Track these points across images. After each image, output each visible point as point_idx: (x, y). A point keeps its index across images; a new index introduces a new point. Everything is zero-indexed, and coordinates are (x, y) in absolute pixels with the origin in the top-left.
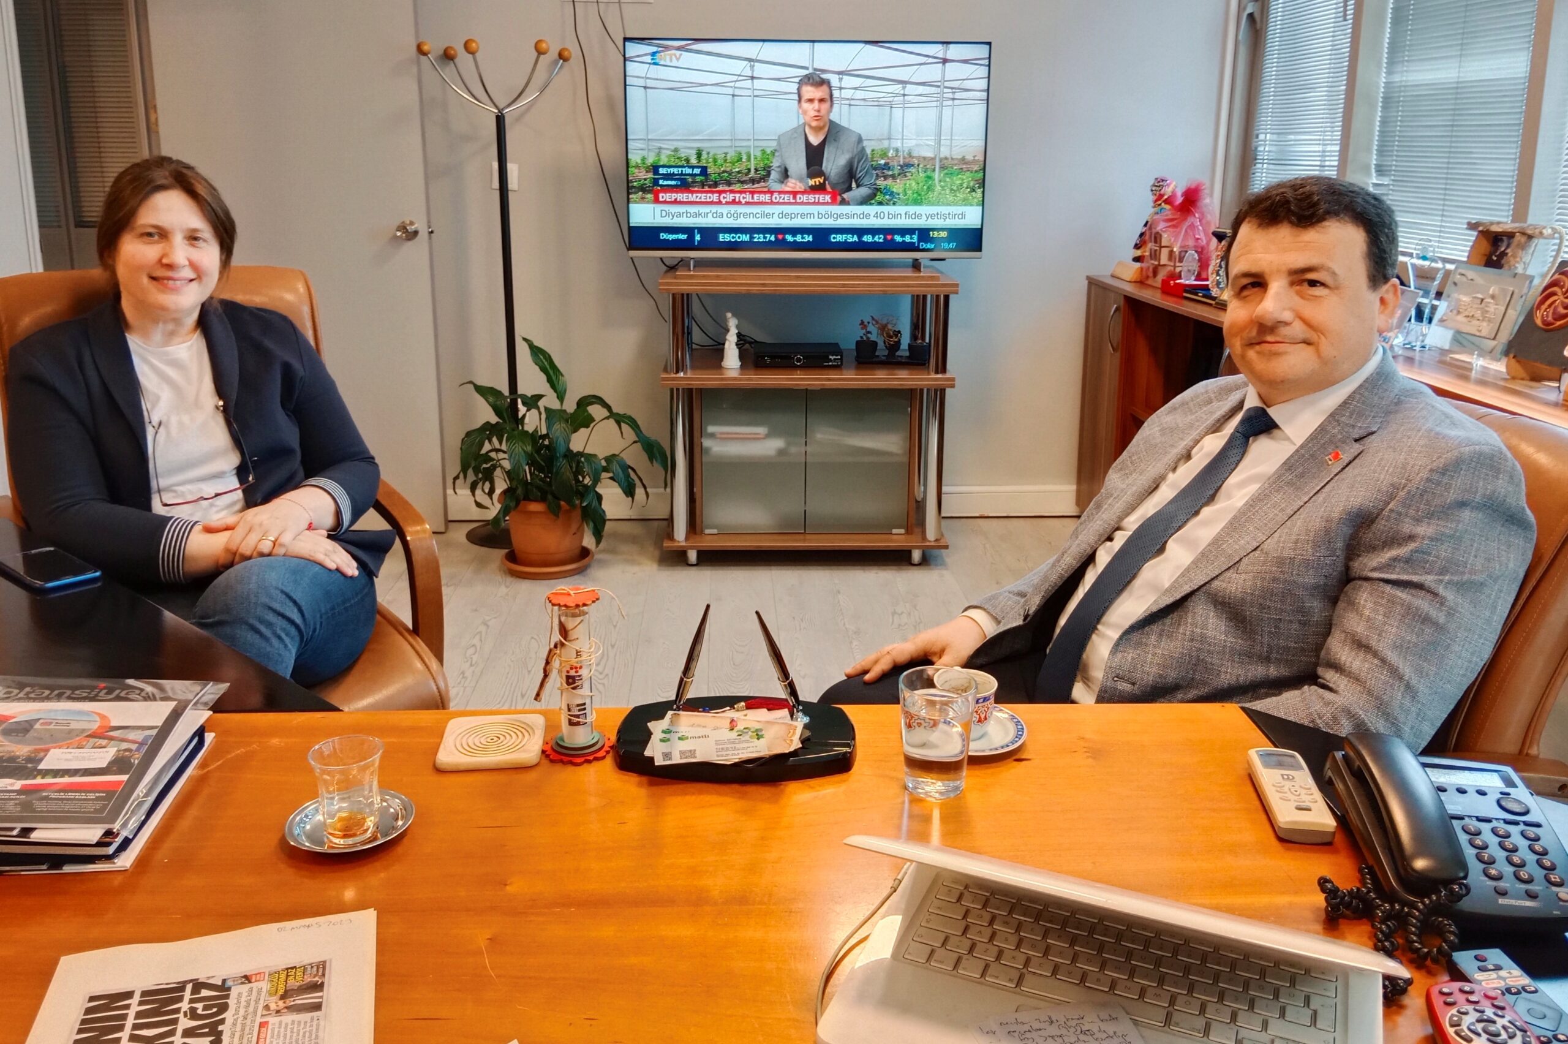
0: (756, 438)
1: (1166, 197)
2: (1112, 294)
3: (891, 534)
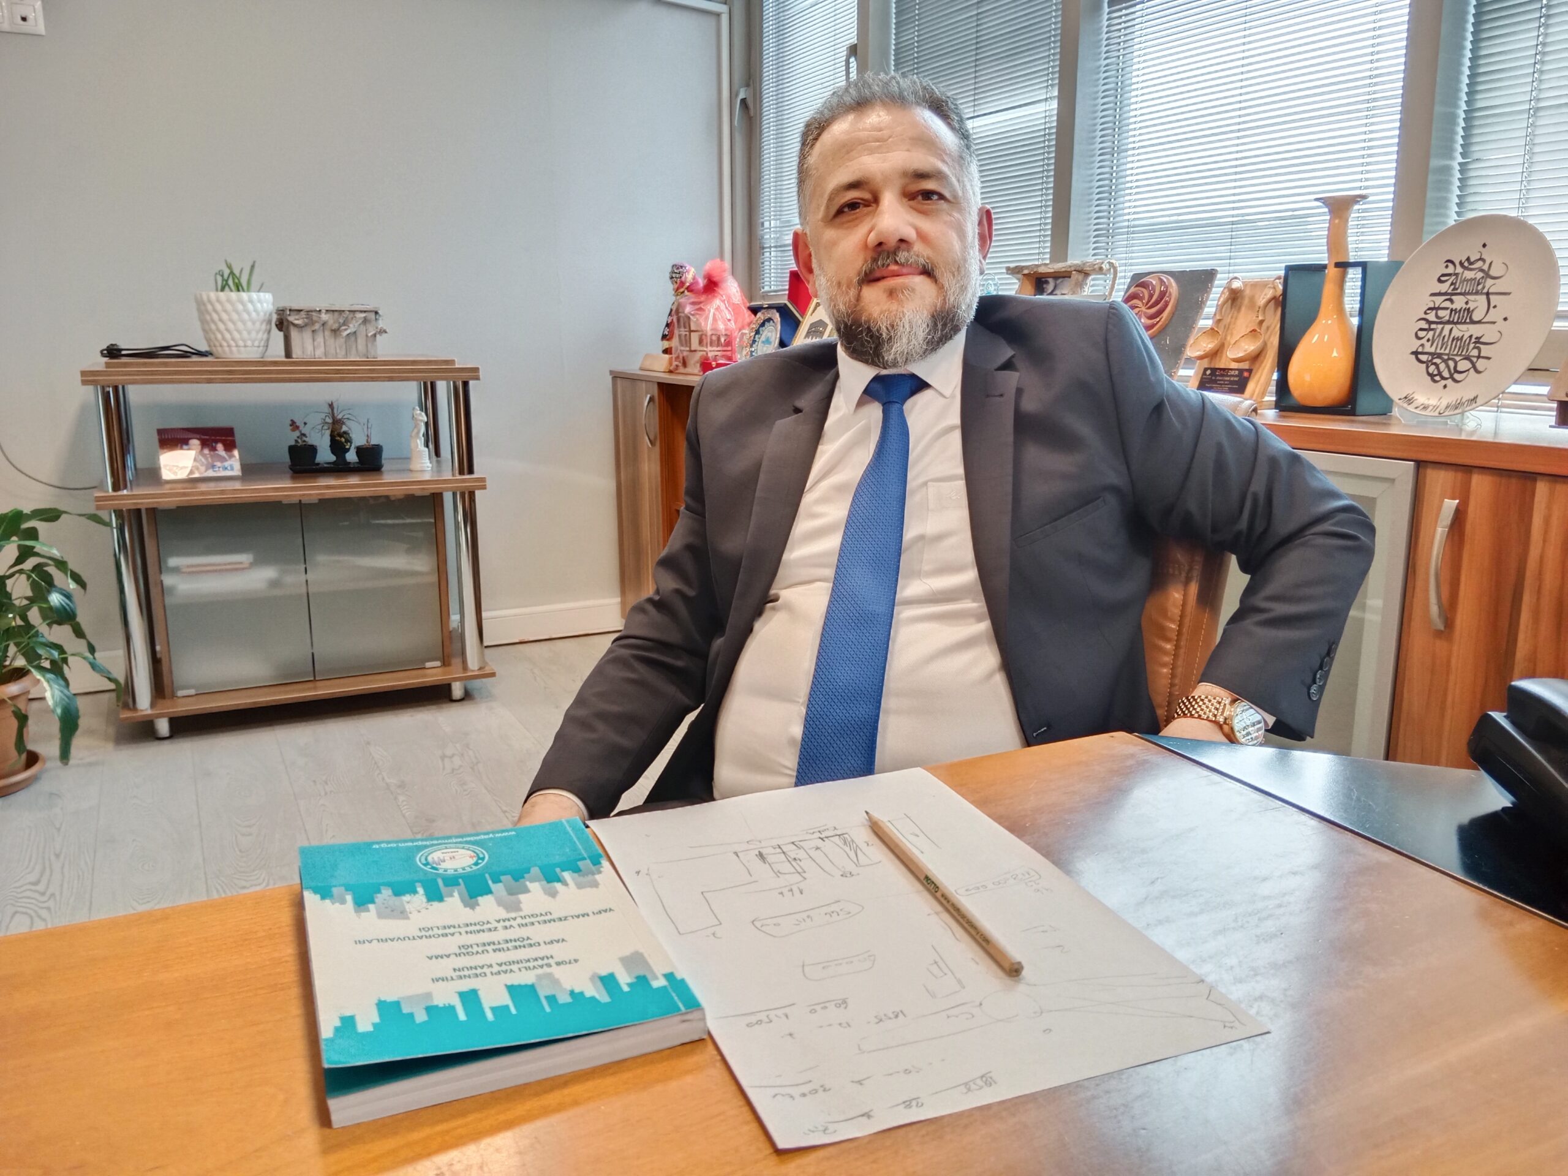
0: (239, 569)
1: (688, 284)
2: (644, 384)
3: (425, 668)
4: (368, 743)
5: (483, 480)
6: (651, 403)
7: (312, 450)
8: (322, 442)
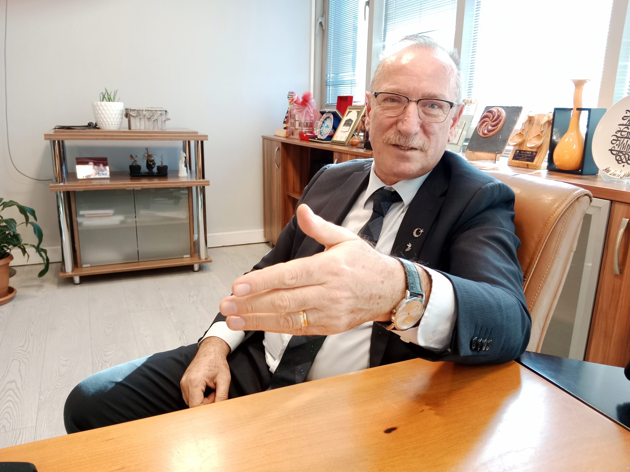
0: (108, 216)
1: (295, 100)
2: (275, 142)
3: (183, 258)
4: (160, 289)
5: (208, 182)
6: (278, 150)
7: (139, 167)
8: (143, 165)
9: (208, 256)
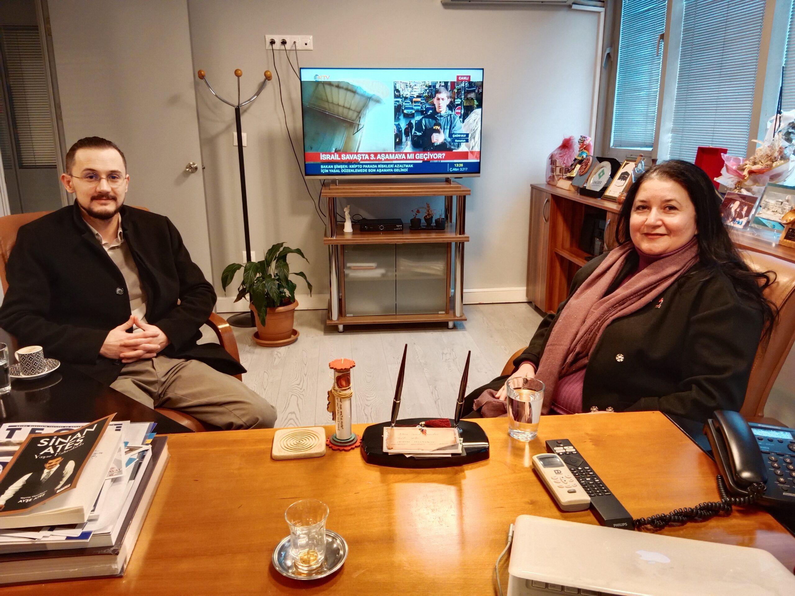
0: (370, 269)
2: (545, 194)
3: (438, 314)
4: (414, 344)
5: (468, 237)
6: (547, 203)
9: (463, 314)
